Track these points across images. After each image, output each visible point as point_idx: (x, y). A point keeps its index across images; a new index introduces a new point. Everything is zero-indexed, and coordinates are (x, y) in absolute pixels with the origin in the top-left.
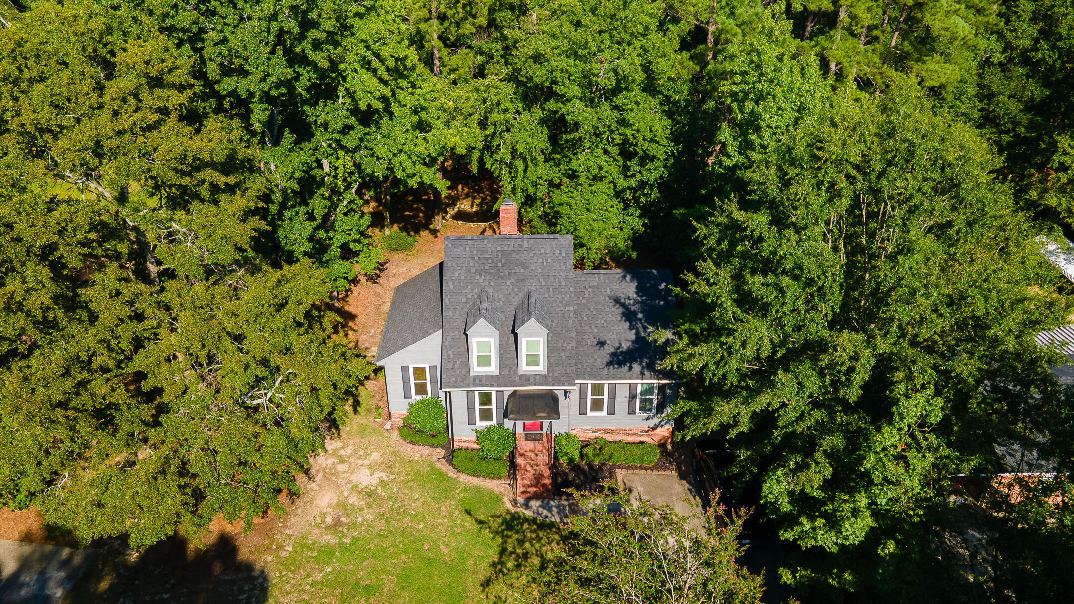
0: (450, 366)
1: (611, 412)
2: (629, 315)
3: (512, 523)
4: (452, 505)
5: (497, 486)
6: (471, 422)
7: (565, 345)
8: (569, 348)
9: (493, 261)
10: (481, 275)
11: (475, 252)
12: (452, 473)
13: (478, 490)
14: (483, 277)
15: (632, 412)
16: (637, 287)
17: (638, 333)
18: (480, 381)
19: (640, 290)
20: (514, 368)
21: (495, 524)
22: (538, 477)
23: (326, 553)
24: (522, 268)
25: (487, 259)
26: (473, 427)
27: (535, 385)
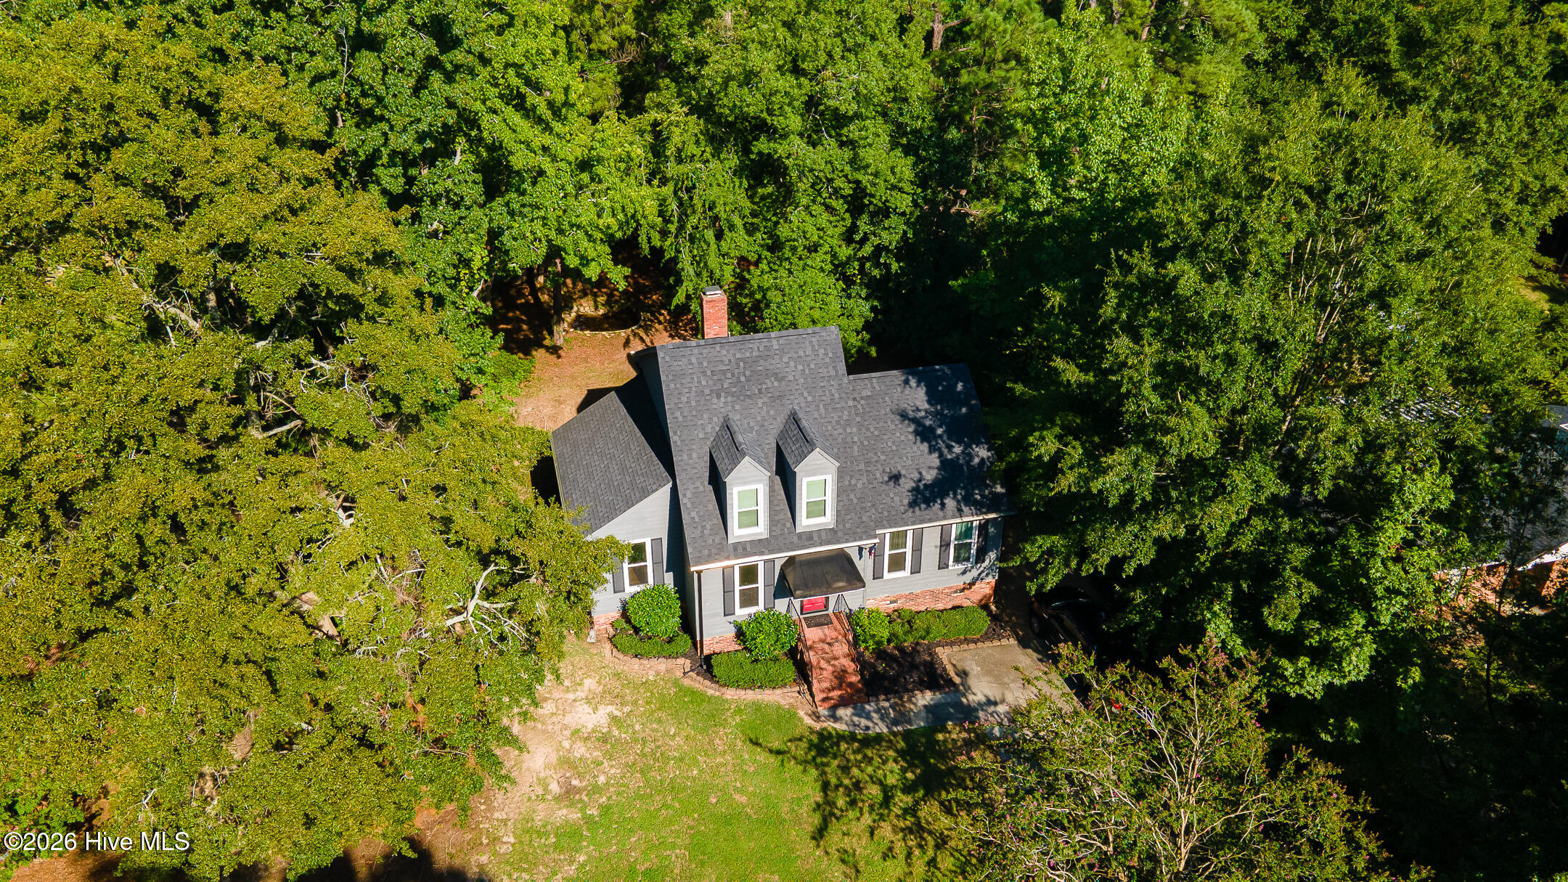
0: (698, 533)
1: (916, 570)
2: (924, 434)
3: (823, 745)
4: (728, 735)
5: (785, 697)
6: (728, 611)
7: (853, 482)
8: (860, 485)
9: (733, 375)
10: (719, 397)
11: (705, 364)
12: (711, 690)
13: (757, 707)
14: (723, 399)
15: (943, 565)
16: (927, 393)
17: (941, 455)
18: (743, 549)
19: (932, 397)
20: (789, 524)
21: (800, 750)
22: (840, 676)
23: (569, 837)
24: (776, 379)
25: (724, 372)
26: (731, 618)
27: (821, 545)
